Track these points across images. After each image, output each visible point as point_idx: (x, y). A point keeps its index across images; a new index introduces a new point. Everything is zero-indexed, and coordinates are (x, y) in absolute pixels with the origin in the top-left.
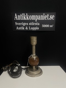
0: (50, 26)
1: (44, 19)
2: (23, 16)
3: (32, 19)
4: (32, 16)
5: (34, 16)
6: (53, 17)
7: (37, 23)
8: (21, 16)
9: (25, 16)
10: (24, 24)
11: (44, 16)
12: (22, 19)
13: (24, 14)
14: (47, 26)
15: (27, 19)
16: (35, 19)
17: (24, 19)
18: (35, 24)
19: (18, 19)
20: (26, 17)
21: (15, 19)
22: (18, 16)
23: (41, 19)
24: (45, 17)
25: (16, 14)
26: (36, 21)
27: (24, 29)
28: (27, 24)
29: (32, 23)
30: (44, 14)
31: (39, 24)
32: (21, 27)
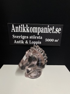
0: (54, 41)
1: (48, 32)
2: (22, 27)
3: (34, 32)
4: (34, 28)
5: (37, 28)
6: (59, 30)
7: (39, 37)
8: (20, 27)
9: (25, 27)
10: (24, 37)
11: (48, 28)
12: (21, 31)
13: (23, 25)
14: (52, 40)
15: (27, 32)
16: (38, 31)
17: (24, 32)
18: (36, 38)
19: (15, 31)
20: (26, 29)
21: (12, 31)
22: (16, 27)
23: (45, 32)
24: (50, 30)
25: (13, 25)
26: (38, 34)
27: (23, 43)
28: (27, 37)
29: (33, 36)
30: (48, 26)
31: (41, 38)
32: (20, 41)
